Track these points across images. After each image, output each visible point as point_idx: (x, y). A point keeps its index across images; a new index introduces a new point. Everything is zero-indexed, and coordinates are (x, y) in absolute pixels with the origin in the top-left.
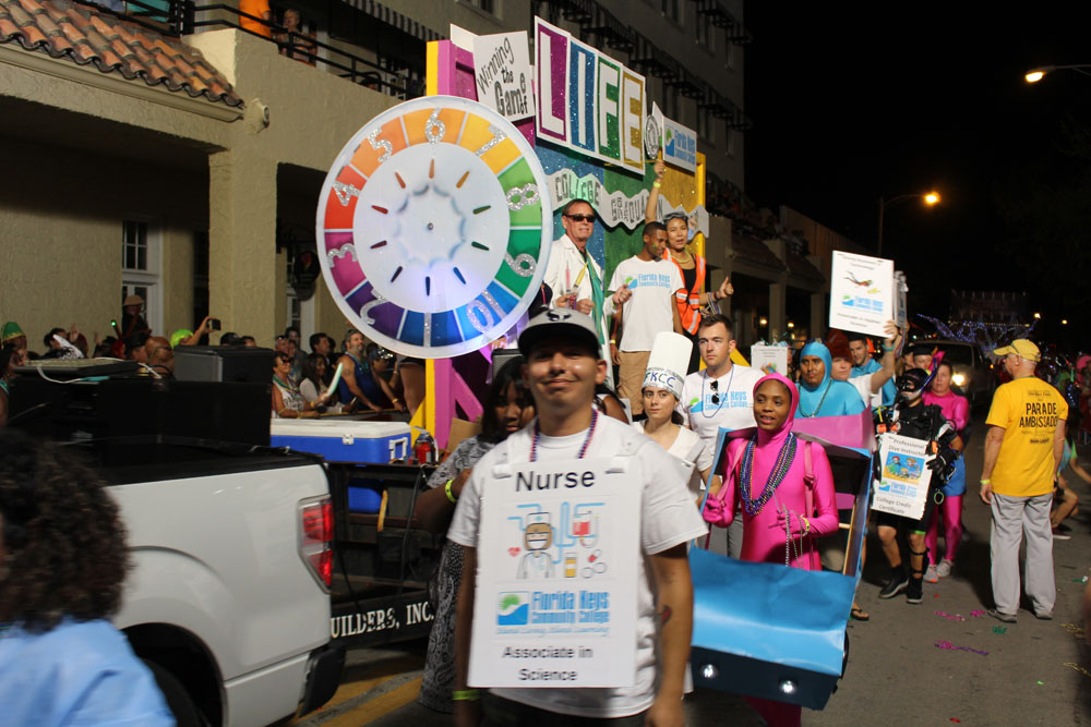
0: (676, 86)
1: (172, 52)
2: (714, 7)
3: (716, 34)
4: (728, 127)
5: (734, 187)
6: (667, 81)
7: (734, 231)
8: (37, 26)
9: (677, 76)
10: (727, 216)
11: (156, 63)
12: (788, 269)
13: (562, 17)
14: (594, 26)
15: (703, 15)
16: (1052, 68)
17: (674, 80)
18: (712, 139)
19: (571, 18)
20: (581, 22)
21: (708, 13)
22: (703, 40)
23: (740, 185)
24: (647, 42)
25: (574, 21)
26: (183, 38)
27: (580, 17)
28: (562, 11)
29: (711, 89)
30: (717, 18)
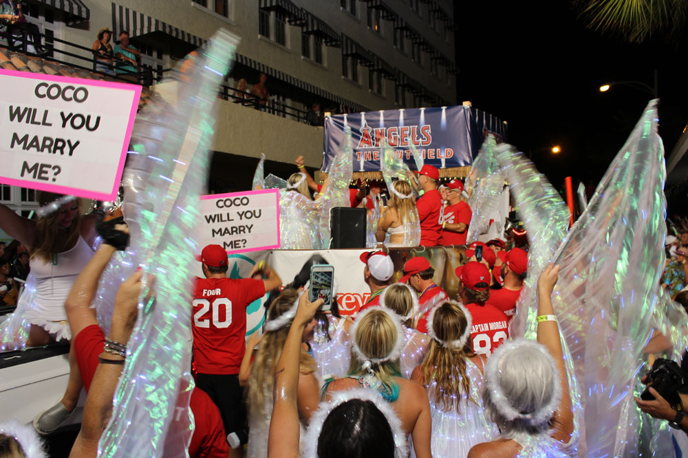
3: (441, 69)
6: (416, 94)
13: (359, 65)
14: (376, 68)
15: (434, 60)
19: (363, 64)
20: (369, 66)
21: (436, 59)
22: (434, 72)
24: (404, 75)
25: (366, 66)
27: (368, 64)
28: (359, 61)
29: (439, 98)
30: (441, 61)
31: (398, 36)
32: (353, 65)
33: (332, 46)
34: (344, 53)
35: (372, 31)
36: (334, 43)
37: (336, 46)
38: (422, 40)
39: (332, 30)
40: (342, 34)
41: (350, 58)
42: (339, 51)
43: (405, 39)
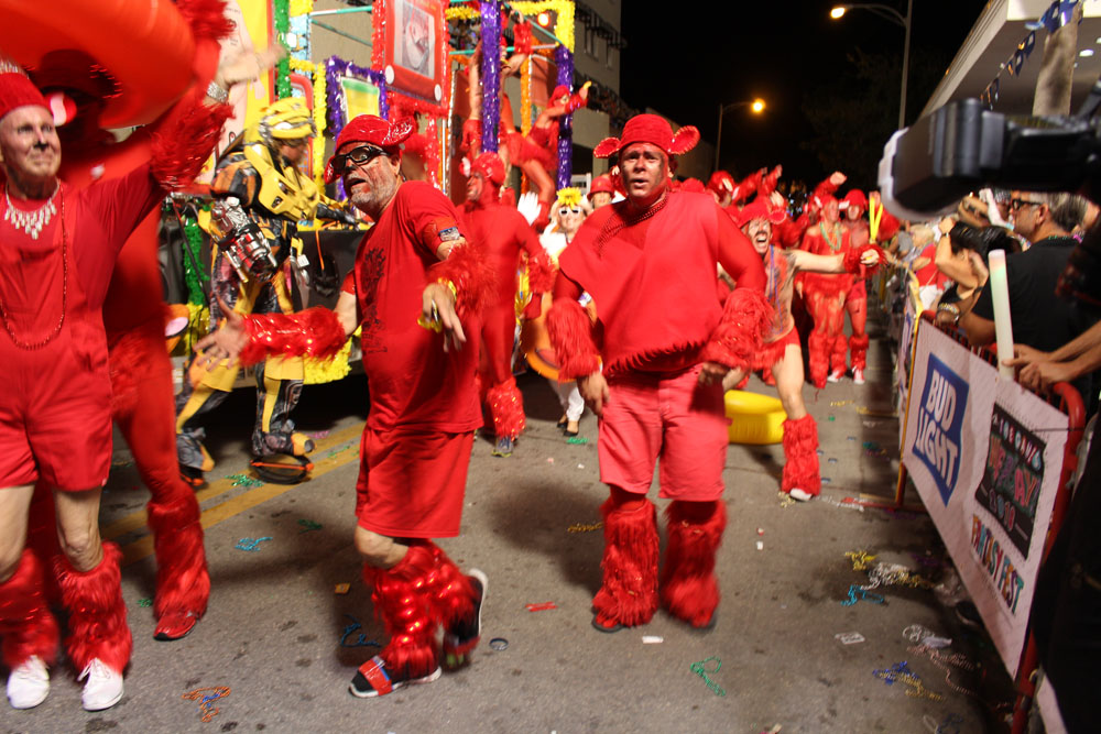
4: (608, 46)
5: (612, 92)
7: (611, 125)
10: (607, 112)
16: (851, 6)
18: (596, 54)
23: (616, 89)
29: (596, 15)
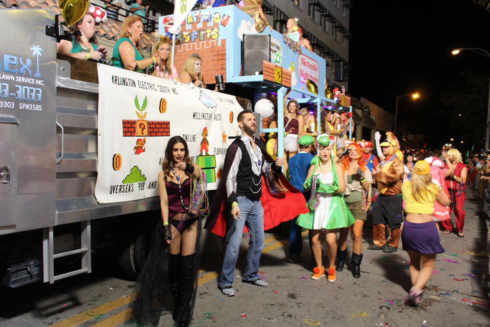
0: (325, 53)
1: (148, 38)
2: (339, 25)
3: (339, 35)
8: (103, 29)
9: (325, 50)
11: (143, 42)
12: (363, 120)
16: (462, 49)
17: (324, 51)
21: (336, 27)
22: (334, 37)
24: (314, 37)
26: (152, 33)
29: (337, 55)
30: (340, 29)
31: (311, 9)
32: (280, 28)
33: (267, 13)
34: (275, 19)
35: (294, 5)
36: (269, 12)
37: (270, 14)
38: (327, 14)
39: (269, 3)
40: (274, 6)
41: (278, 23)
42: (272, 17)
43: (316, 12)
